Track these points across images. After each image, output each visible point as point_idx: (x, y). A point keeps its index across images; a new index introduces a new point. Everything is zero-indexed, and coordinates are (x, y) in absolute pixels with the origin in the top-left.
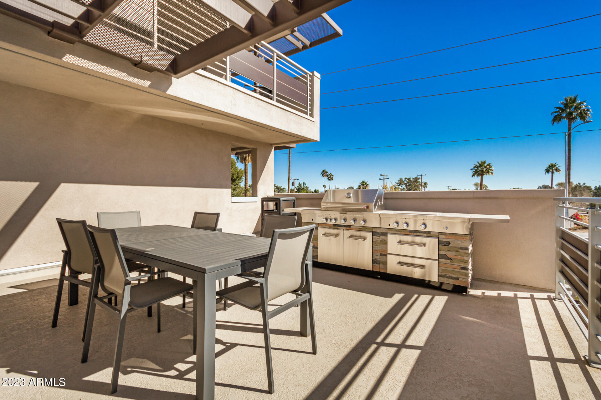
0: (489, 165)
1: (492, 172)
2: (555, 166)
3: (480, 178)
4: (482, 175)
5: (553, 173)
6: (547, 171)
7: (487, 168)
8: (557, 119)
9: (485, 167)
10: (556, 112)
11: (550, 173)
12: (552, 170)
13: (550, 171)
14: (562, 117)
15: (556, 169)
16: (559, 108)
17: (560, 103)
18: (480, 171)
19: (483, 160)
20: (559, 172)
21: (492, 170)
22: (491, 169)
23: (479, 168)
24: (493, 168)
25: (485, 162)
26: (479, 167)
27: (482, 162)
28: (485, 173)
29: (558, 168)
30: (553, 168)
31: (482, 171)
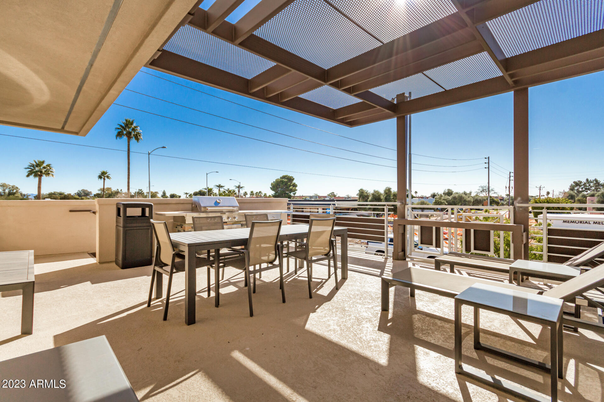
0: (49, 165)
1: (52, 173)
2: (106, 173)
3: (37, 179)
4: (40, 176)
5: (104, 179)
6: (100, 177)
7: (47, 168)
8: (120, 135)
9: (44, 168)
10: (118, 129)
11: (103, 180)
12: (104, 177)
13: (102, 177)
14: (123, 134)
15: (107, 176)
16: (121, 126)
17: (122, 122)
18: (38, 171)
19: (41, 160)
20: (109, 179)
21: (53, 172)
22: (51, 170)
23: (37, 169)
24: (54, 170)
25: (43, 162)
26: (37, 166)
27: (40, 162)
28: (44, 174)
29: (109, 175)
30: (105, 175)
31: (41, 172)
